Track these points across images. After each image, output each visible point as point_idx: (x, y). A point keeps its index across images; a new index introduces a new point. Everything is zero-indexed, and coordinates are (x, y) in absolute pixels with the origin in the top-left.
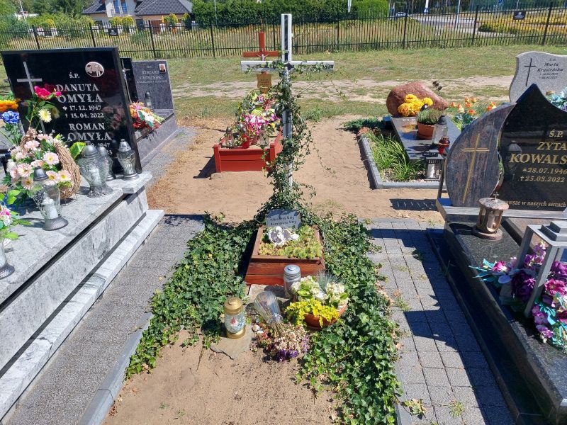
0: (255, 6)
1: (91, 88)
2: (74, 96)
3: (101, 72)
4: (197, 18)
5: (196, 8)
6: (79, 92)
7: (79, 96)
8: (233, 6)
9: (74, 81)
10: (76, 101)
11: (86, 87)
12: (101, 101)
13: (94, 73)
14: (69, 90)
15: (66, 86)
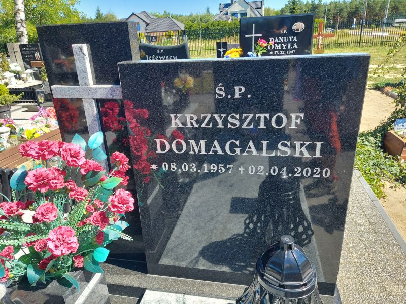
0: (228, 25)
1: (292, 39)
2: (280, 45)
3: (303, 29)
4: (187, 34)
5: (187, 27)
6: (284, 42)
7: (283, 44)
8: (212, 25)
9: (283, 36)
10: (280, 48)
11: (289, 39)
12: (296, 47)
13: (298, 30)
14: (277, 41)
15: (276, 38)
